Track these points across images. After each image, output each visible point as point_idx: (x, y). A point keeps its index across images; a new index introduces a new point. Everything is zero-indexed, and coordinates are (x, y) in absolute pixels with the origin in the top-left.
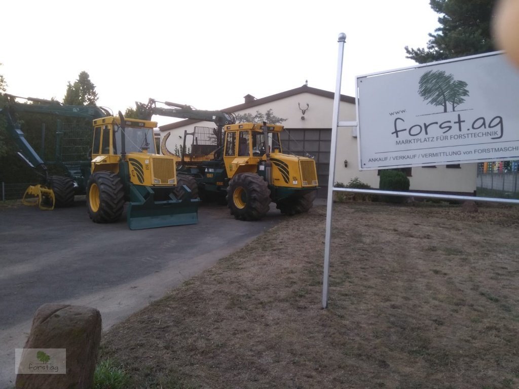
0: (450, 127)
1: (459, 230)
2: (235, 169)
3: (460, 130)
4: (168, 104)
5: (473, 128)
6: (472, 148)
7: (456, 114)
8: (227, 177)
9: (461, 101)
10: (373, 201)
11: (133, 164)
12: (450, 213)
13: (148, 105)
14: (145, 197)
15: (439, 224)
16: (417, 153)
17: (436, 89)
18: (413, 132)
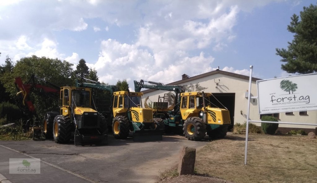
0: (291, 99)
1: (304, 146)
2: (187, 115)
3: (295, 100)
4: (150, 82)
5: (299, 99)
6: (299, 107)
7: (293, 95)
8: (182, 119)
9: (295, 90)
10: (257, 133)
11: (133, 112)
12: (301, 139)
13: (140, 83)
14: (140, 127)
15: (294, 143)
16: (280, 108)
17: (286, 86)
18: (278, 101)
